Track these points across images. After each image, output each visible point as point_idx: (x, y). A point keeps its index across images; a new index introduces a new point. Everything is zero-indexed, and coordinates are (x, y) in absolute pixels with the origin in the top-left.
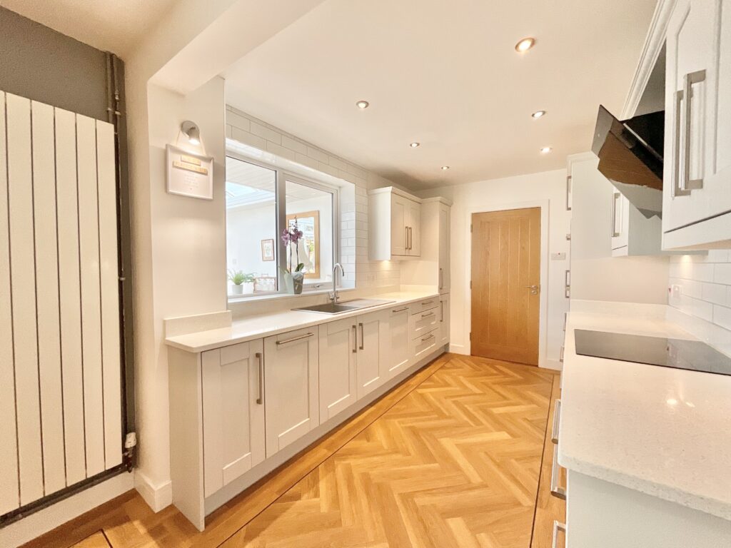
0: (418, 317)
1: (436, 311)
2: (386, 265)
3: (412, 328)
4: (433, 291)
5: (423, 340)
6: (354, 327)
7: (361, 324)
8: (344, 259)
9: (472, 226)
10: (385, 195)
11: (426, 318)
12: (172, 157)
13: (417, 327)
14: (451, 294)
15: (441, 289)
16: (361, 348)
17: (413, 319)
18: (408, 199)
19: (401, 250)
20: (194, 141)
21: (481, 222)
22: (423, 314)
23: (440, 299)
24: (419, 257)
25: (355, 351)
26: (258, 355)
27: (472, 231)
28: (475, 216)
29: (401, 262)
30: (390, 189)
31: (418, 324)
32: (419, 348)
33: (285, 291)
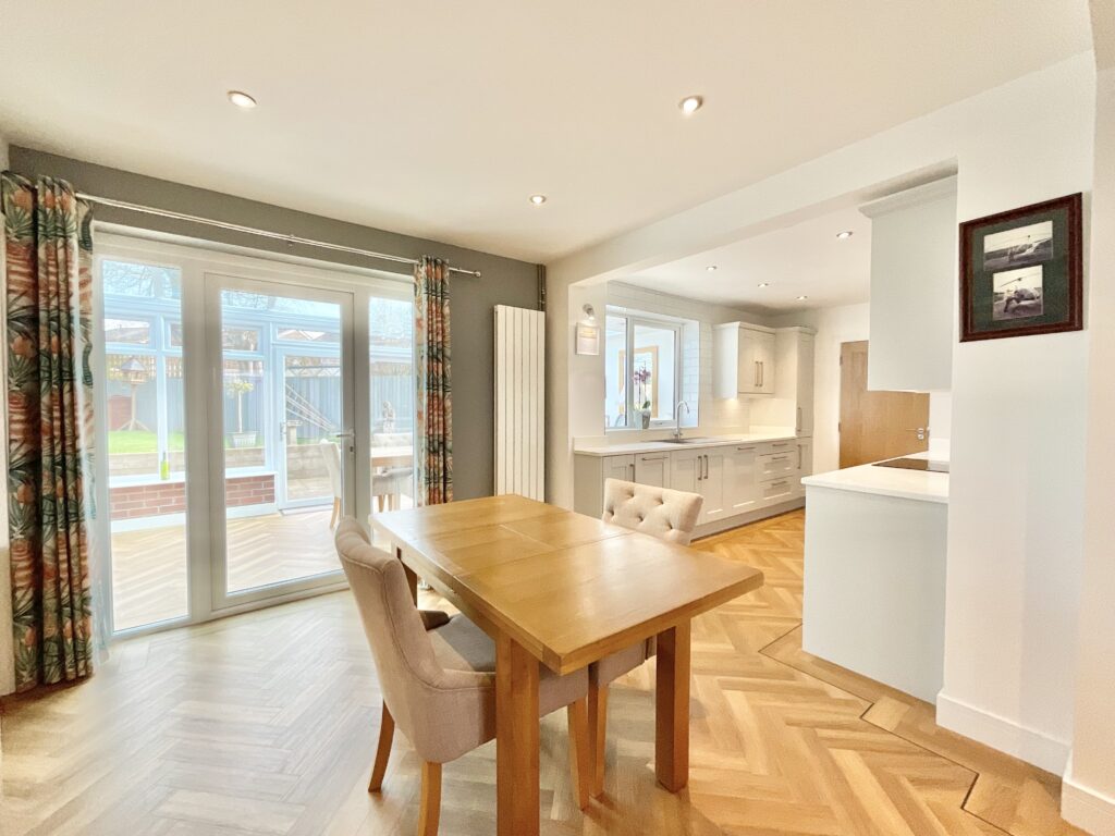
0: (768, 459)
1: (792, 456)
2: (732, 403)
3: (761, 469)
4: (789, 432)
5: (774, 485)
6: (700, 457)
7: (706, 456)
8: (686, 397)
9: (841, 358)
10: (732, 332)
11: (777, 462)
12: (580, 332)
13: (767, 469)
14: (814, 439)
15: (799, 430)
16: (706, 477)
17: (761, 461)
18: (759, 332)
19: (751, 387)
20: (592, 318)
21: (853, 354)
22: (776, 456)
23: (798, 443)
24: (772, 394)
25: (700, 479)
26: (631, 465)
27: (841, 363)
28: (846, 346)
29: (751, 400)
30: (737, 324)
31: (767, 466)
32: (768, 492)
33: (633, 425)
